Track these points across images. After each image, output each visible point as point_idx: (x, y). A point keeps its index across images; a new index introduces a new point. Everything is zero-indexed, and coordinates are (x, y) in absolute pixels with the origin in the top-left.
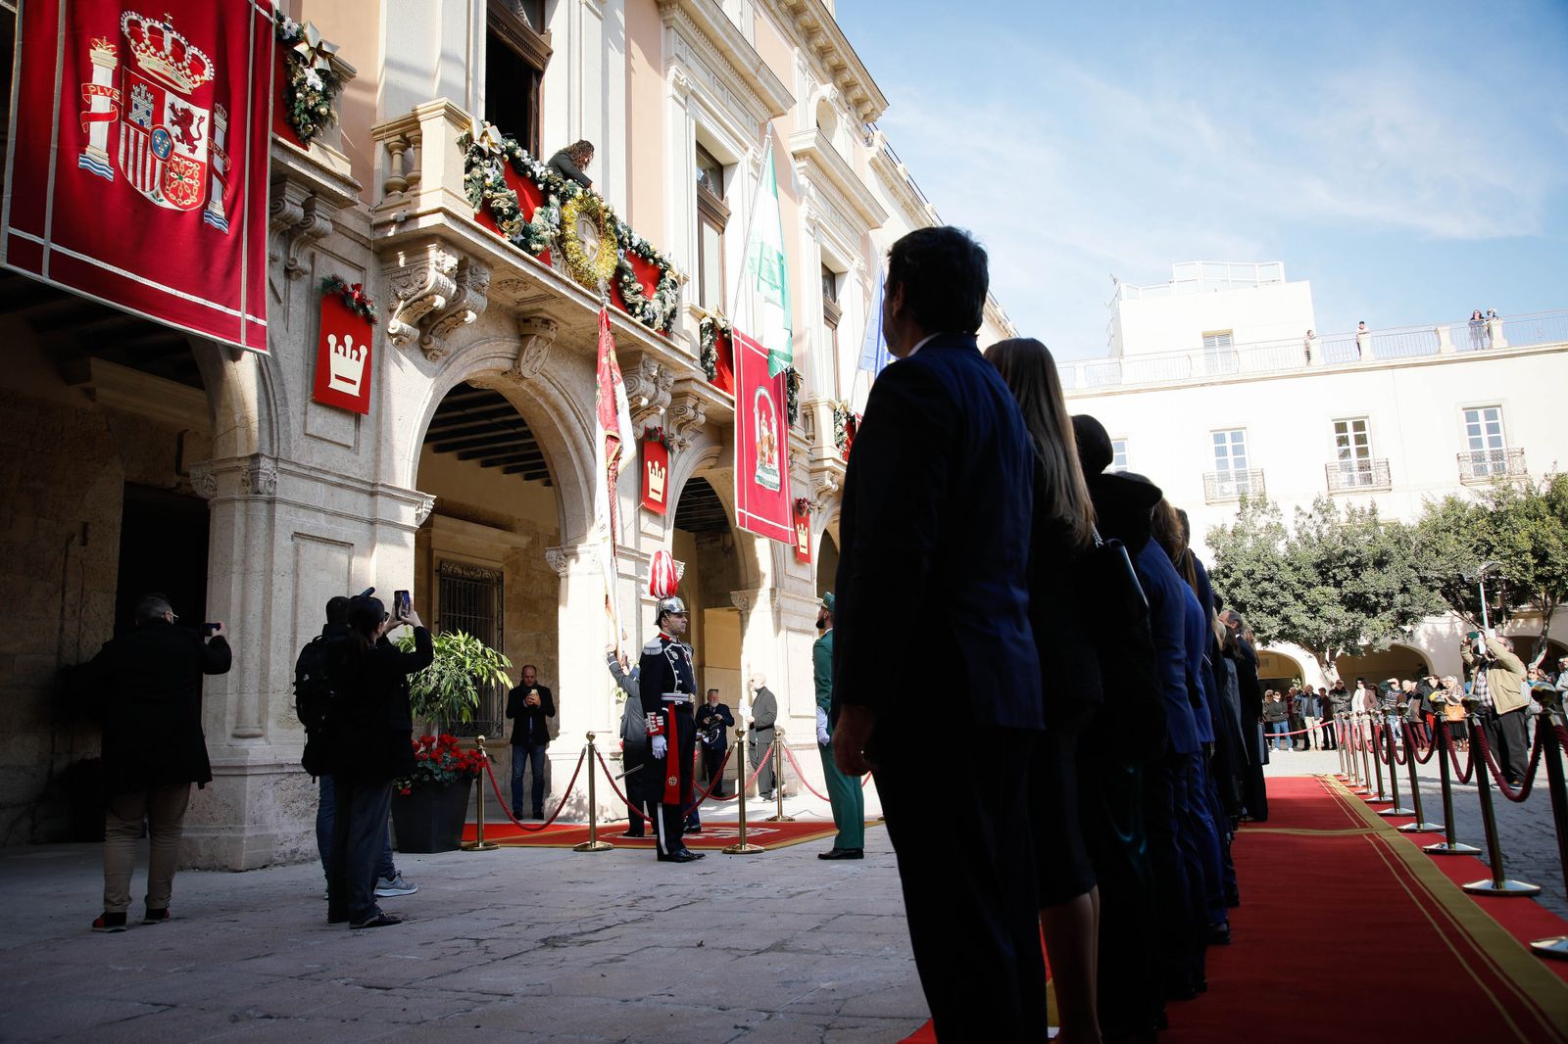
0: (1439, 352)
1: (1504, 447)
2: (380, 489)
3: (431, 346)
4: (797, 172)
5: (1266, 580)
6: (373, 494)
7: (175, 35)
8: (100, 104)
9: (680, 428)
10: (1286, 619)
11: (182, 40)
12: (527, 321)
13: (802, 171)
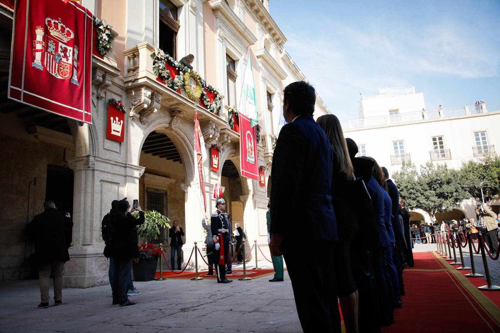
0: (466, 114)
1: (487, 144)
2: (128, 165)
3: (143, 120)
4: (258, 62)
5: (411, 189)
6: (125, 167)
7: (62, 24)
8: (39, 47)
9: (223, 144)
10: (418, 201)
11: (64, 26)
12: (173, 111)
13: (260, 62)
